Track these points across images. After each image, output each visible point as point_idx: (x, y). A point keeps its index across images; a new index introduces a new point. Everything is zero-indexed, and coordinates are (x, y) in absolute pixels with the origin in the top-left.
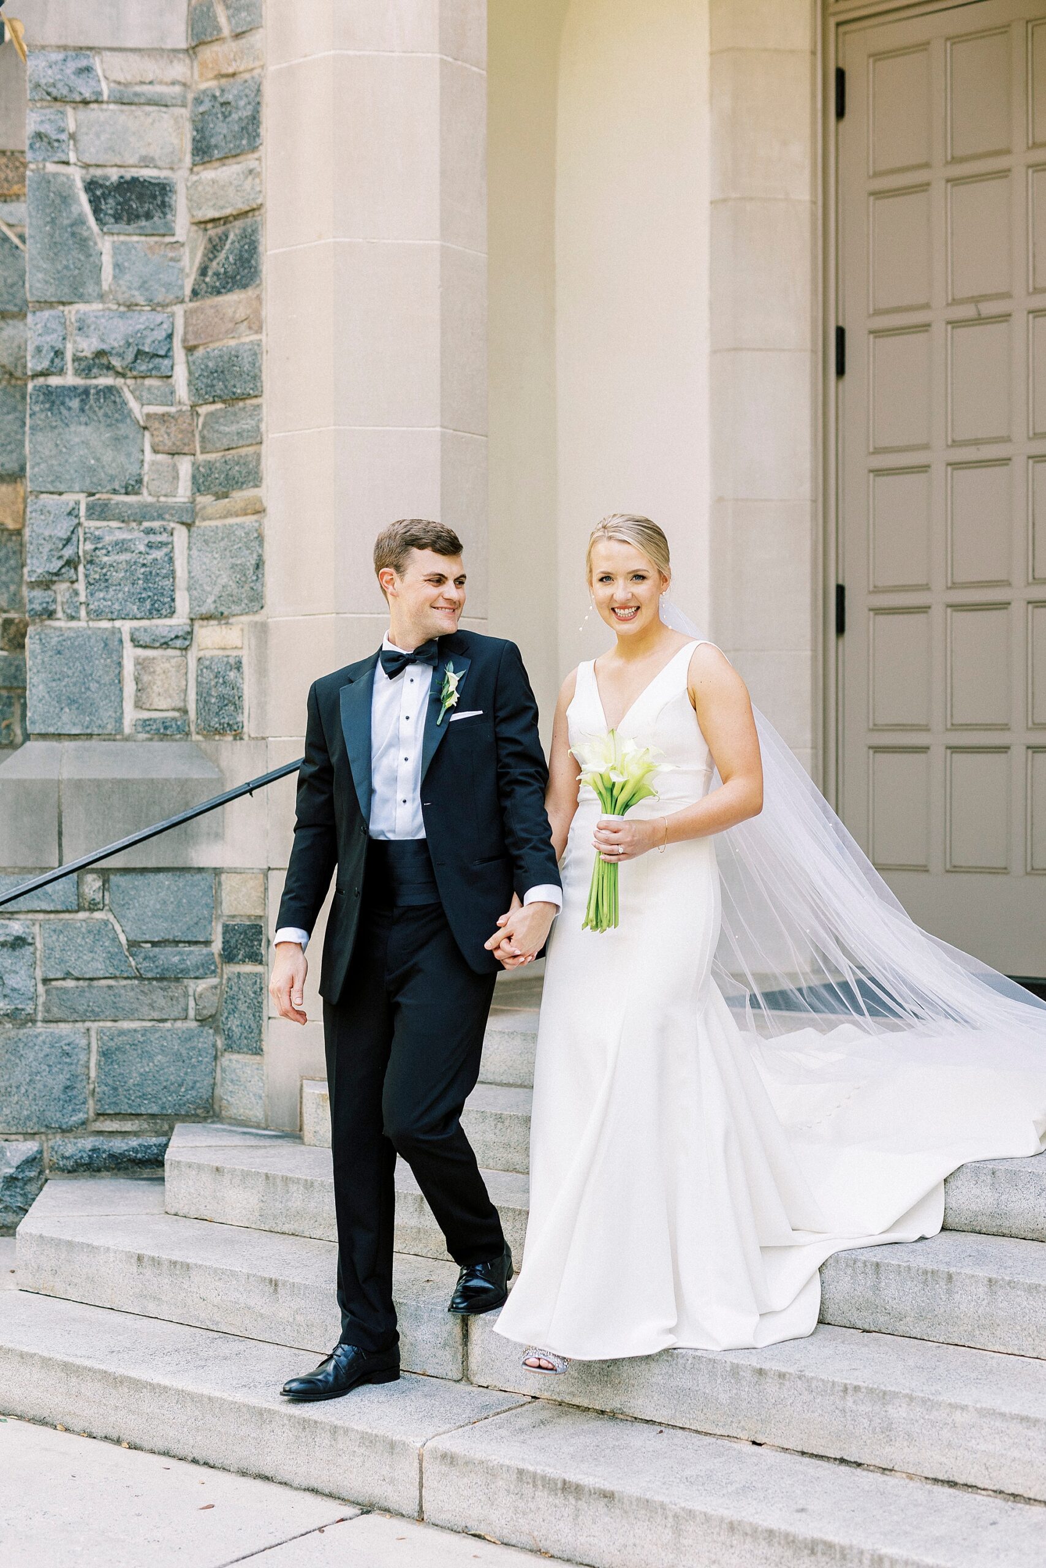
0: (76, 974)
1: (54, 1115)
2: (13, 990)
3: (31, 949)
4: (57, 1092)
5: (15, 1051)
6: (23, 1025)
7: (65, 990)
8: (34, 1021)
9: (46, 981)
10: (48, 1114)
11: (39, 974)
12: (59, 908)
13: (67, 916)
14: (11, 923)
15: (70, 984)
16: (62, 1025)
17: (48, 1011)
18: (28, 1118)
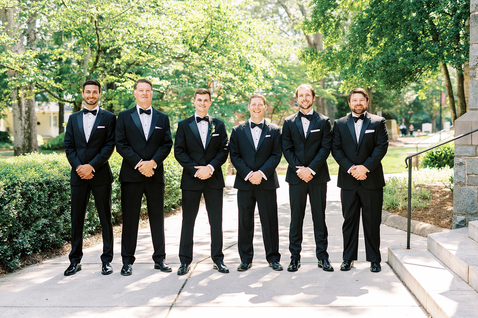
0: (475, 173)
1: (469, 210)
2: (460, 176)
3: (464, 166)
4: (470, 204)
5: (460, 192)
6: (462, 186)
7: (472, 177)
8: (465, 185)
9: (468, 174)
10: (468, 210)
11: (466, 172)
12: (471, 155)
13: (473, 157)
14: (460, 159)
15: (474, 175)
16: (472, 186)
17: (468, 182)
18: (463, 210)
